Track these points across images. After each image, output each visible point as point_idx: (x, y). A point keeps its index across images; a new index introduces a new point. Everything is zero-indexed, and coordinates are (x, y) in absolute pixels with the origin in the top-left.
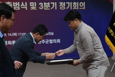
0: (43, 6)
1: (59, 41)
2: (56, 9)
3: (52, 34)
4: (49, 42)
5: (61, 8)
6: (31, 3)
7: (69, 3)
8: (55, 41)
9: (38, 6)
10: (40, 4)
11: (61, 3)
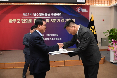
0: (53, 20)
1: (61, 39)
2: (59, 22)
3: (57, 35)
4: (56, 40)
5: (62, 22)
6: (46, 19)
7: (66, 19)
8: (59, 39)
9: (50, 21)
10: (51, 20)
11: (62, 19)
